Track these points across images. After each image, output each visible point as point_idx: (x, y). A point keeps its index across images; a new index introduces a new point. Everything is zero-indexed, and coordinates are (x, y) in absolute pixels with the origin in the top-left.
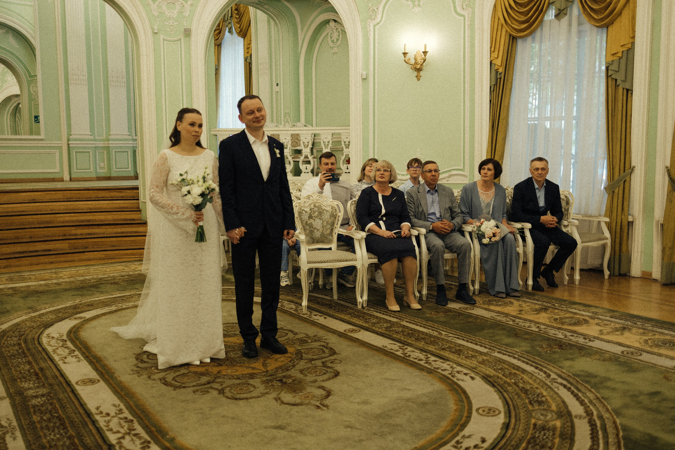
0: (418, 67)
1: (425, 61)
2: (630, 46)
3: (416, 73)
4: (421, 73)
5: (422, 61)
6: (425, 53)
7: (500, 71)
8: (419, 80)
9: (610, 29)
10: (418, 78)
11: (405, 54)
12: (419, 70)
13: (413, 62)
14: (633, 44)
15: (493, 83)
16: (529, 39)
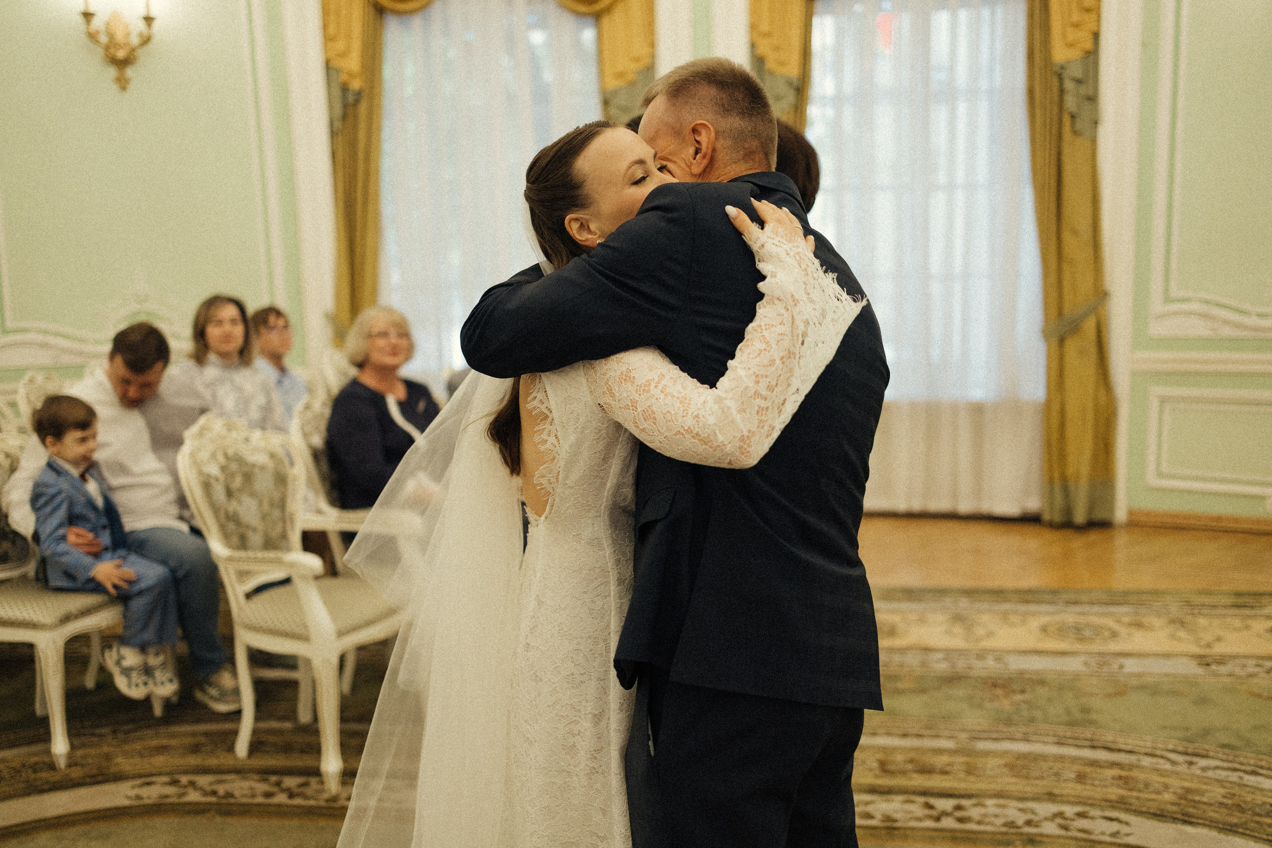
0: (121, 54)
1: (146, 40)
2: (647, 61)
3: (112, 72)
4: (130, 72)
5: (135, 41)
6: (149, 20)
7: (356, 84)
8: (124, 88)
9: (606, 21)
10: (123, 83)
11: (88, 16)
12: (122, 64)
13: (103, 39)
14: (653, 56)
15: (338, 111)
16: (417, 21)
